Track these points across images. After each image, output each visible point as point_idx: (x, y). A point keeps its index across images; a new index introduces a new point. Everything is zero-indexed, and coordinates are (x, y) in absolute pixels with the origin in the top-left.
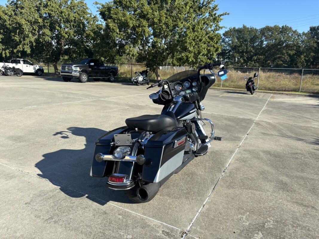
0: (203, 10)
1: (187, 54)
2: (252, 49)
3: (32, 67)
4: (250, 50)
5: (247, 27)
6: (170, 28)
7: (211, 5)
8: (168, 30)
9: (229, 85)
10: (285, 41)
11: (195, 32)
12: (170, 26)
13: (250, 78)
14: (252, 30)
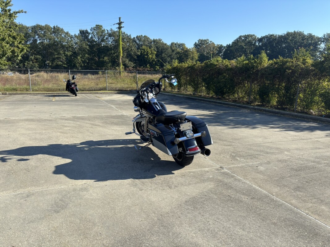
9: (38, 89)
10: (60, 41)
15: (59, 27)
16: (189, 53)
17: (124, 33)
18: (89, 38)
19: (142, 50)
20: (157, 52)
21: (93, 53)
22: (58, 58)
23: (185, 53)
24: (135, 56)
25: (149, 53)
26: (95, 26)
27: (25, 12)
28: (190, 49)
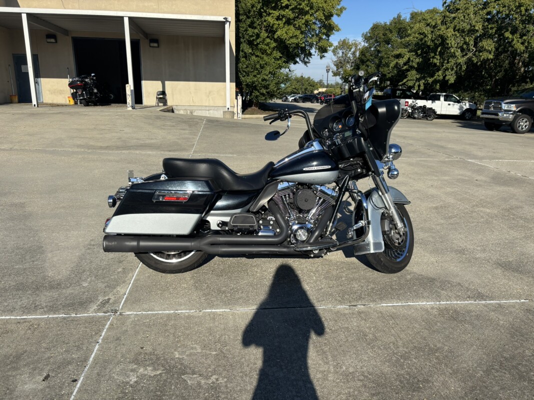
3: (457, 106)
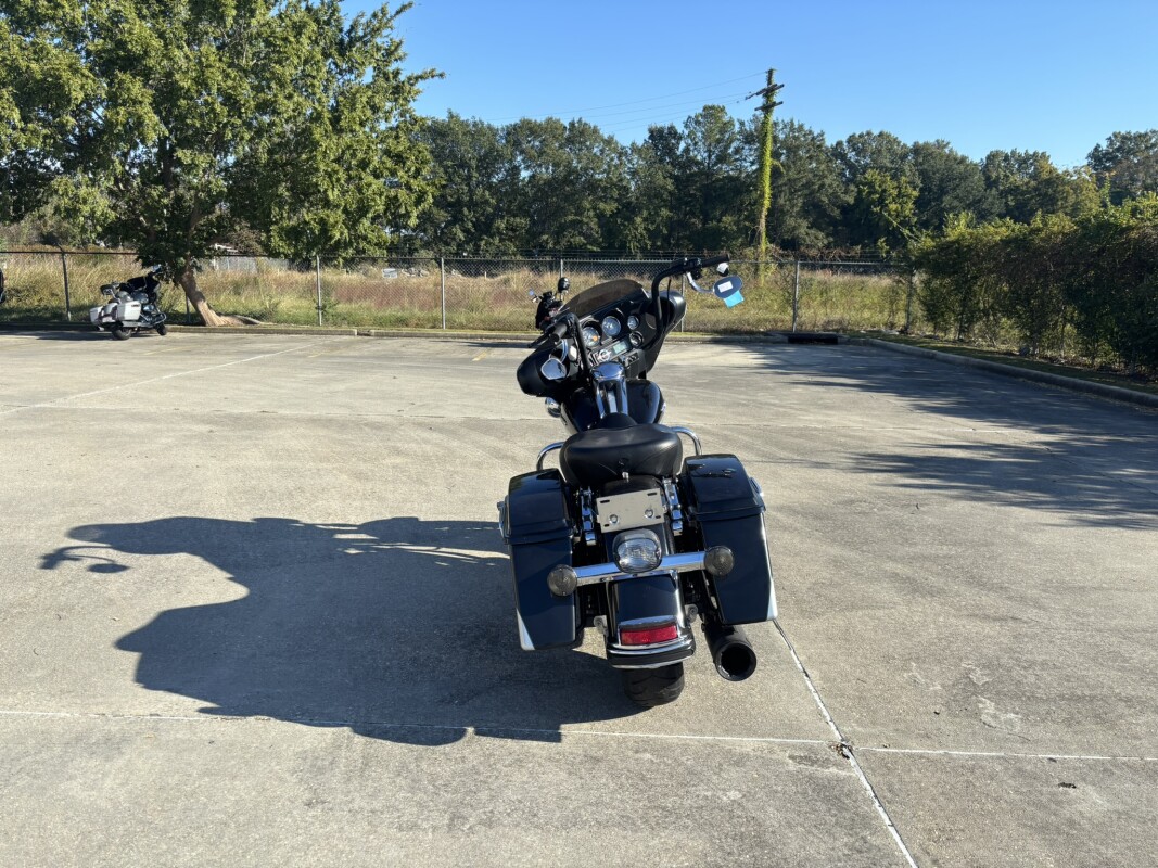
0: (355, 54)
1: (322, 213)
2: (487, 193)
4: (483, 196)
5: (463, 118)
6: (246, 112)
7: (378, 41)
8: (239, 122)
9: (468, 320)
10: (585, 170)
11: (344, 135)
12: (244, 105)
13: (544, 294)
14: (478, 132)
15: (586, 124)
16: (1061, 188)
17: (801, 127)
18: (679, 153)
19: (864, 185)
20: (922, 190)
21: (687, 204)
22: (576, 224)
23: (1043, 190)
24: (833, 210)
25: (890, 195)
26: (700, 111)
27: (441, 75)
28: (1067, 173)
